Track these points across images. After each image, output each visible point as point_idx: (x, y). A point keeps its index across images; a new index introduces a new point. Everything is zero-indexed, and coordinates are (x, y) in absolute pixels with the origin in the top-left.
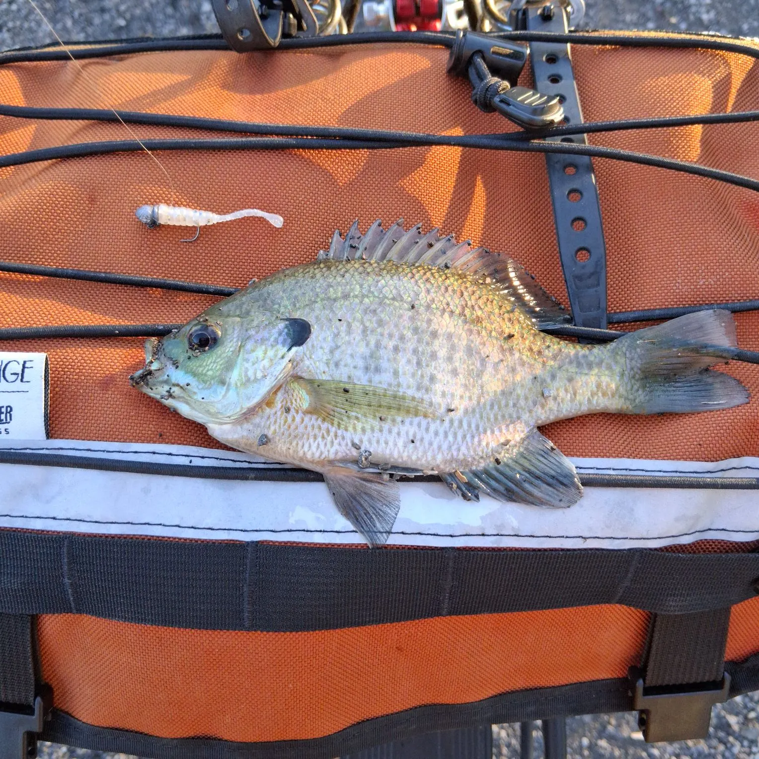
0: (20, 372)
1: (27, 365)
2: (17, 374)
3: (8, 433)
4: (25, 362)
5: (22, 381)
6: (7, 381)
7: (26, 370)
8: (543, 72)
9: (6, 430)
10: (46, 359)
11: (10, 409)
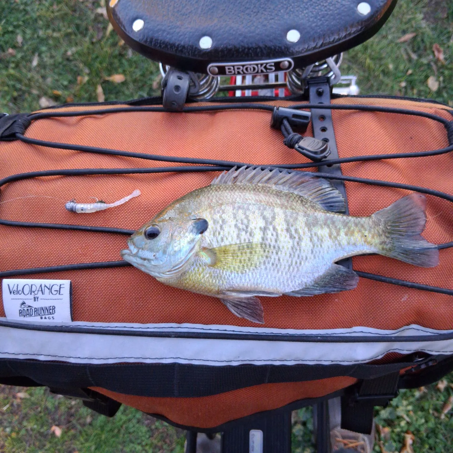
0: (59, 290)
1: (61, 287)
2: (57, 291)
3: (54, 319)
4: (61, 285)
5: (59, 294)
6: (52, 294)
7: (61, 289)
8: (318, 125)
9: (53, 317)
10: (71, 282)
11: (54, 308)
